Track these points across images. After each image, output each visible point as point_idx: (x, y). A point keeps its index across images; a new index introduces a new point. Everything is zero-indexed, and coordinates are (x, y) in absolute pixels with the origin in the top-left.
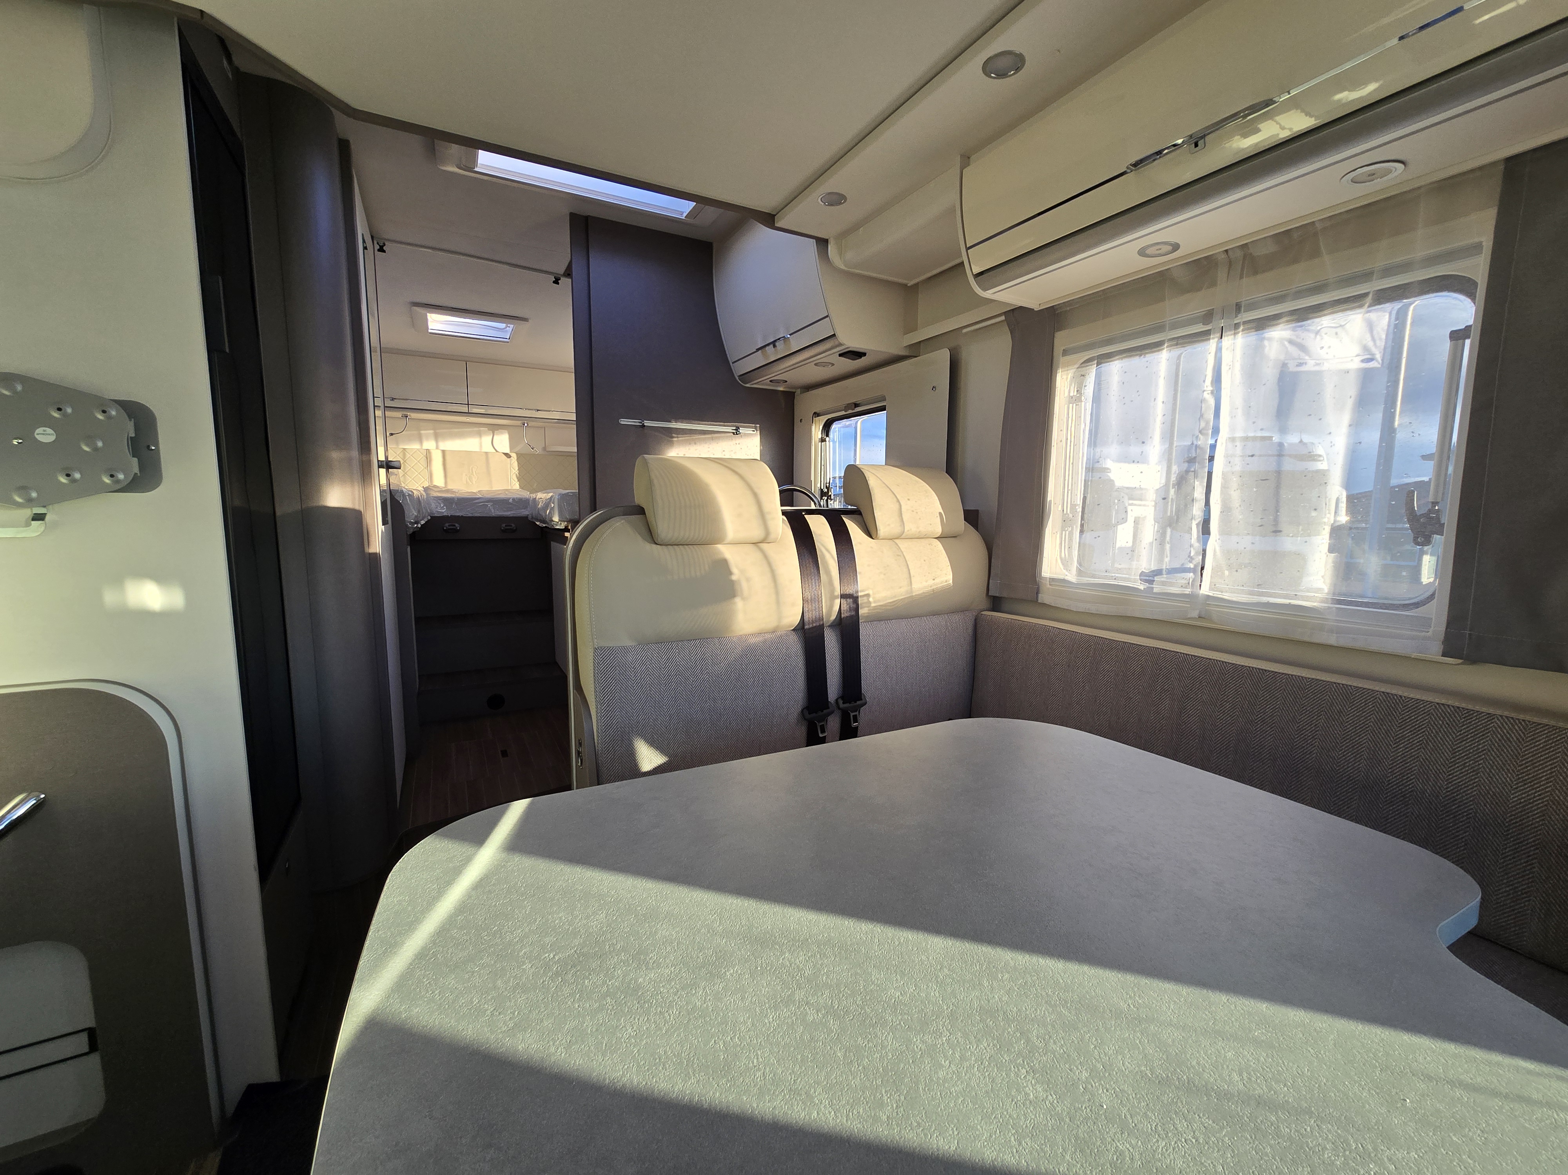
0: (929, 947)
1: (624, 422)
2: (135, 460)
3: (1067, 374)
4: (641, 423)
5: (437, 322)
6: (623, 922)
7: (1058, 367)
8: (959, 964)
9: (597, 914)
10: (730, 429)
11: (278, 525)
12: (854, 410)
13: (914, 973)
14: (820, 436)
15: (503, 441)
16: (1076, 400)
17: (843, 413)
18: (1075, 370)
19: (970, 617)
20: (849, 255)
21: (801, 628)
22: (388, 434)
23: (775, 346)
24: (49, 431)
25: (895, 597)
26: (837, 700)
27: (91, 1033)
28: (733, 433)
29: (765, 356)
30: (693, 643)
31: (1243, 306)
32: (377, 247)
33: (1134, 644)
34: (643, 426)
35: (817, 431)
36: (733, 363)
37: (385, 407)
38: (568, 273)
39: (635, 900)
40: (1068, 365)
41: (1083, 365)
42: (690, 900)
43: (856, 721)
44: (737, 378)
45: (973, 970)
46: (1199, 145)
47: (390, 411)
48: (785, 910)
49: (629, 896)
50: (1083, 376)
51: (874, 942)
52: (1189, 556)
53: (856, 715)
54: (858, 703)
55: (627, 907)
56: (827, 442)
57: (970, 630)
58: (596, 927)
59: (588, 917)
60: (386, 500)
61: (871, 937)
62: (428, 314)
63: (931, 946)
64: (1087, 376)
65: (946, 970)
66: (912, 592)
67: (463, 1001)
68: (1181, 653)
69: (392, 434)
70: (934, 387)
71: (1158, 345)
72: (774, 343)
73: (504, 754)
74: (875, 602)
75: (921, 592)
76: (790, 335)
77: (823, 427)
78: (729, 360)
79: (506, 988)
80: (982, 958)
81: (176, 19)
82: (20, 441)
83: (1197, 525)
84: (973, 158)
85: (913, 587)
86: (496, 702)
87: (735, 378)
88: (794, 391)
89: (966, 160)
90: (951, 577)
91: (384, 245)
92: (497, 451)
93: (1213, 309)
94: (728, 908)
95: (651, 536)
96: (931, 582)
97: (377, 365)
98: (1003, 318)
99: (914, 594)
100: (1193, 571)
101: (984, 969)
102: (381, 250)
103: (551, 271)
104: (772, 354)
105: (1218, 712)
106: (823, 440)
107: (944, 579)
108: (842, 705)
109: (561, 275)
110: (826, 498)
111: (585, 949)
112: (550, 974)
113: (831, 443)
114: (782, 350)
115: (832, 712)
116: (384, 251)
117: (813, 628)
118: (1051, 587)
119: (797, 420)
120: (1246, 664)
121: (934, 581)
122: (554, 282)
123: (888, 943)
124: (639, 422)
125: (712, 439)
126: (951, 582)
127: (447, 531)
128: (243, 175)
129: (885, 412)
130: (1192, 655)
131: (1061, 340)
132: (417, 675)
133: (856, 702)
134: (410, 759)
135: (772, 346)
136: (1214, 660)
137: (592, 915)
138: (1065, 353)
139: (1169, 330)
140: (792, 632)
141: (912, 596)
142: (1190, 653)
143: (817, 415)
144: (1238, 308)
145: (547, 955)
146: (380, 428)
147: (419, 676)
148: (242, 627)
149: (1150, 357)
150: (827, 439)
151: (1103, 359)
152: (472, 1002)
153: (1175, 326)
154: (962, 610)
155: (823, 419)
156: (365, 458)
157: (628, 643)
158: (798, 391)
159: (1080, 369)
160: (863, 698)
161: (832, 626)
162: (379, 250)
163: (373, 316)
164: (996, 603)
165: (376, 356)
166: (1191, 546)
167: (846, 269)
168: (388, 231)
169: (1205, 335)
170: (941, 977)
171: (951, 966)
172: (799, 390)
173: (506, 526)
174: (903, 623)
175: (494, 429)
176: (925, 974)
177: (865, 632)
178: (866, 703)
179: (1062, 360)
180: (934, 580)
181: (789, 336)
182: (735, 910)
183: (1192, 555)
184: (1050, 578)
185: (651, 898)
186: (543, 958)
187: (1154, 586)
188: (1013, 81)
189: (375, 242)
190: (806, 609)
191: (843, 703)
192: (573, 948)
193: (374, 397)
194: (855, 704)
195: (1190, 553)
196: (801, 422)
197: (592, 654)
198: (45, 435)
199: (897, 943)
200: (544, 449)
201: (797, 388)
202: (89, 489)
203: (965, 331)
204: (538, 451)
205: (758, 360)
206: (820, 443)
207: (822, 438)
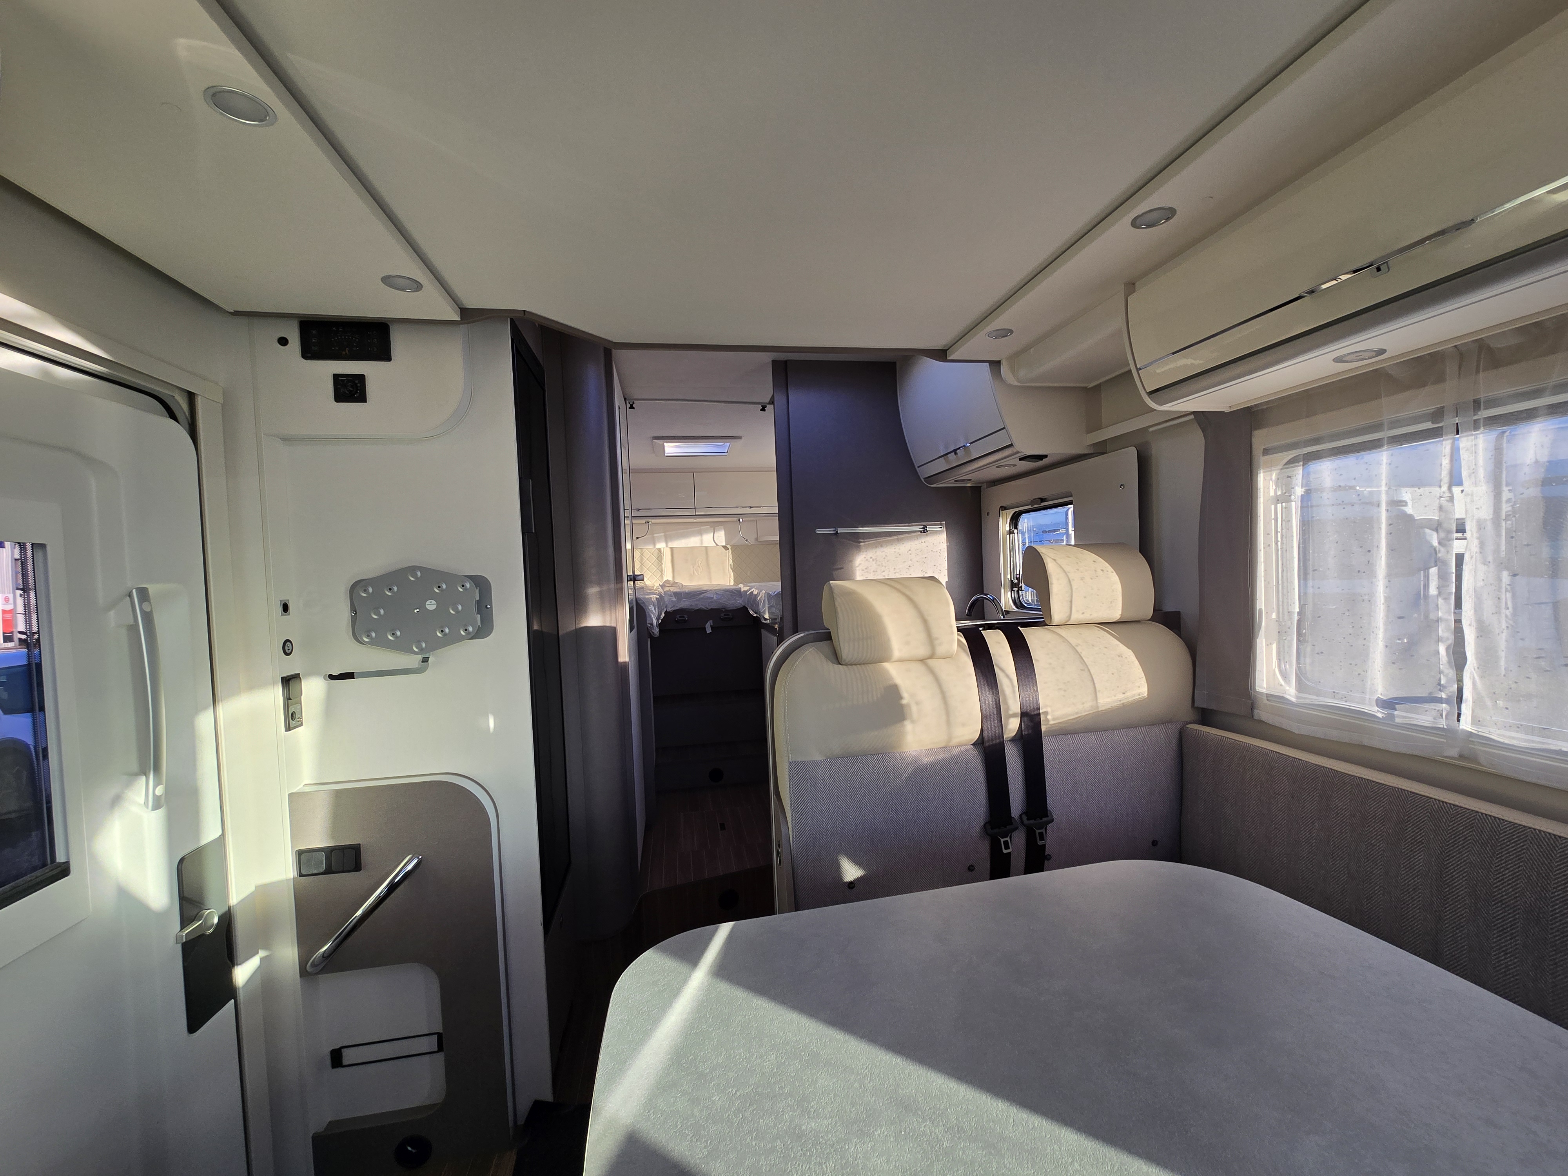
0: (1062, 1136)
1: (819, 531)
2: (479, 616)
3: (1271, 475)
4: (835, 530)
5: (671, 448)
6: (790, 1066)
7: (1259, 468)
8: (1090, 1160)
9: (769, 1055)
10: (917, 528)
11: (561, 642)
12: (1040, 504)
13: (1045, 1162)
14: (1008, 529)
15: (721, 537)
16: (1284, 498)
17: (1029, 507)
18: (1279, 471)
19: (1172, 730)
20: (1022, 373)
21: (980, 743)
22: (634, 538)
23: (956, 454)
24: (434, 602)
25: (1077, 713)
26: (1021, 816)
27: (440, 1036)
28: (921, 532)
29: (947, 462)
30: (875, 757)
31: (1482, 401)
32: (629, 406)
33: (1374, 782)
34: (837, 533)
35: (1004, 525)
36: (918, 467)
37: (632, 517)
38: (772, 402)
39: (800, 1044)
40: (1270, 466)
41: (1285, 466)
42: (846, 1051)
43: (1042, 838)
44: (923, 480)
45: (1104, 1169)
46: (1382, 269)
47: (635, 519)
48: (929, 1074)
49: (795, 1039)
50: (1290, 477)
51: (1009, 1122)
52: (1439, 684)
53: (1042, 832)
54: (1045, 819)
55: (793, 1050)
56: (1016, 535)
57: (1174, 741)
58: (768, 1068)
59: (761, 1057)
60: (633, 607)
61: (1007, 1116)
62: (665, 444)
63: (1064, 1135)
64: (1294, 479)
65: (1076, 1165)
66: (1098, 707)
67: (670, 1124)
68: (1435, 799)
69: (637, 538)
70: (1122, 485)
71: (1375, 445)
72: (955, 451)
73: (723, 827)
74: (1054, 719)
75: (1109, 706)
76: (971, 443)
77: (1010, 521)
78: (915, 464)
79: (701, 1117)
80: (1115, 1158)
81: (509, 319)
82: (418, 610)
83: (1447, 649)
84: (1137, 284)
85: (1099, 701)
86: (716, 775)
87: (921, 480)
88: (980, 485)
89: (1131, 287)
90: (1146, 689)
91: (634, 403)
92: (717, 545)
93: (1443, 407)
94: (878, 1064)
95: (836, 658)
96: (1120, 696)
97: (626, 482)
98: (1192, 417)
99: (1100, 710)
100: (1447, 701)
101: (1115, 1170)
102: (632, 407)
103: (758, 401)
104: (953, 460)
105: (1494, 880)
106: (1011, 532)
107: (1139, 691)
108: (1026, 822)
109: (767, 404)
110: (1017, 589)
111: (760, 1089)
112: (733, 1109)
113: (1020, 535)
114: (962, 457)
115: (1016, 828)
116: (634, 408)
117: (992, 745)
118: (1268, 703)
119: (984, 514)
120: (1530, 825)
121: (1124, 695)
122: (761, 410)
123: (1023, 1124)
124: (833, 530)
125: (898, 540)
126: (1146, 694)
127: (677, 622)
128: (544, 390)
129: (1072, 506)
130: (1450, 804)
131: (1260, 439)
132: (654, 748)
133: (1041, 819)
134: (648, 828)
135: (953, 453)
136: (1482, 814)
137: (765, 1055)
138: (1266, 452)
139: (1388, 430)
140: (972, 746)
141: (1099, 711)
142: (1447, 801)
143: (1004, 508)
144: (1477, 405)
145: (731, 1090)
146: (628, 534)
147: (656, 748)
148: (538, 739)
149: (1369, 457)
150: (1016, 531)
151: (1308, 458)
152: (677, 1127)
153: (1394, 424)
154: (1163, 722)
155: (1011, 512)
156: (619, 585)
157: (818, 757)
158: (984, 486)
159: (1284, 470)
160: (1049, 815)
161: (1013, 740)
162: (630, 408)
163: (624, 448)
164: (1205, 717)
165: (626, 476)
166: (1440, 672)
167: (1019, 384)
168: (636, 393)
169: (1435, 433)
170: (1071, 1171)
171: (1082, 1160)
172: (985, 484)
173: (725, 615)
174: (1092, 737)
175: (714, 527)
176: (1056, 1167)
177: (1048, 745)
178: (1052, 821)
179: (1261, 459)
180: (1124, 693)
181: (968, 445)
182: (884, 1067)
183: (1442, 682)
184: (1267, 694)
185: (813, 1044)
186: (727, 1092)
187: (1396, 713)
188: (1164, 228)
189: (627, 402)
190: (985, 727)
191: (1028, 819)
192: (751, 1086)
193: (624, 510)
194: (1041, 821)
195: (1440, 680)
196: (988, 515)
197: (787, 767)
198: (431, 605)
199: (1031, 1126)
200: (757, 539)
201: (983, 483)
202: (451, 640)
203: (1151, 430)
204: (752, 541)
205: (941, 466)
206: (1008, 536)
207: (1010, 530)
